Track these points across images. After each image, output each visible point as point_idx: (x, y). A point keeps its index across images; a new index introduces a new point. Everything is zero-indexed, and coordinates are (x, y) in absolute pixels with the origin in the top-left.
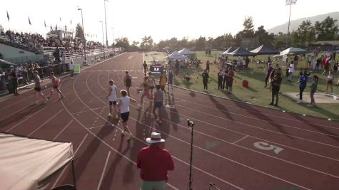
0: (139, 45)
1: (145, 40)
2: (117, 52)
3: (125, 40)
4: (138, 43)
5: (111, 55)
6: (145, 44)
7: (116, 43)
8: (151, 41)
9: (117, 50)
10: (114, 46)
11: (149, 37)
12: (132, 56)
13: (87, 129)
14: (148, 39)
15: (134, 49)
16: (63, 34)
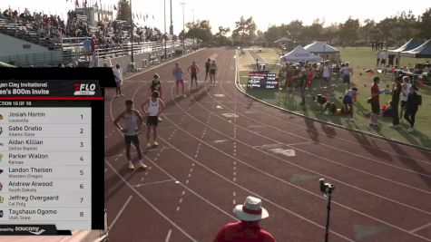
0: (229, 35)
1: (242, 24)
2: (189, 47)
3: (204, 24)
4: (228, 30)
5: (178, 53)
6: (240, 32)
7: (187, 30)
8: (252, 27)
9: (188, 42)
10: (183, 36)
11: (249, 20)
12: (216, 55)
13: (132, 187)
14: (247, 24)
15: (220, 41)
16: (96, 15)
